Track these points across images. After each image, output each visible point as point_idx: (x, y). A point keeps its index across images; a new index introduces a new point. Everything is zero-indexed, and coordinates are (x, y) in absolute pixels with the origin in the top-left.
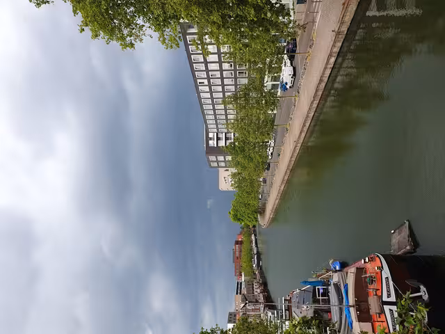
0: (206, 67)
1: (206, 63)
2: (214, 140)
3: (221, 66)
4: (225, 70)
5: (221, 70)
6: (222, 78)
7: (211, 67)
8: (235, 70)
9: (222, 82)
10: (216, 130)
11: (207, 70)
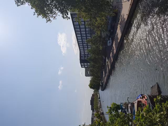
0: (80, 30)
1: (80, 28)
2: (83, 57)
3: (86, 30)
4: (87, 31)
5: (86, 31)
6: (86, 34)
7: (82, 30)
8: (91, 31)
9: (86, 35)
10: (84, 53)
11: (81, 31)
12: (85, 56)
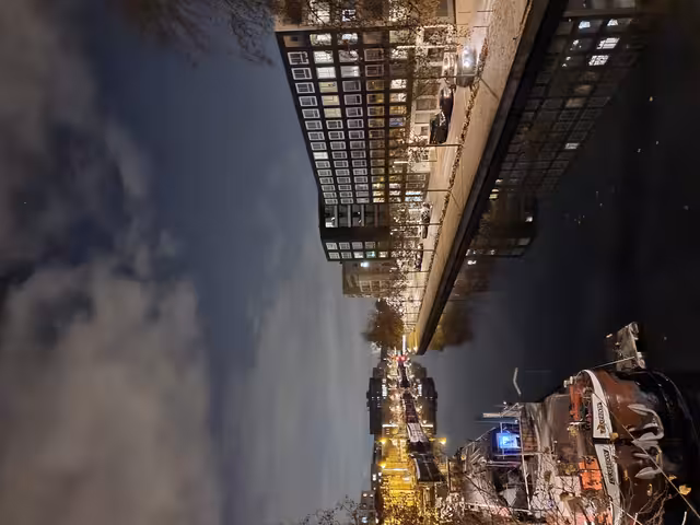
0: (319, 101)
1: (318, 94)
3: (342, 100)
4: (349, 106)
5: (343, 106)
6: (344, 119)
8: (364, 106)
9: (345, 124)
10: (336, 201)
11: (321, 107)
12: (342, 209)
